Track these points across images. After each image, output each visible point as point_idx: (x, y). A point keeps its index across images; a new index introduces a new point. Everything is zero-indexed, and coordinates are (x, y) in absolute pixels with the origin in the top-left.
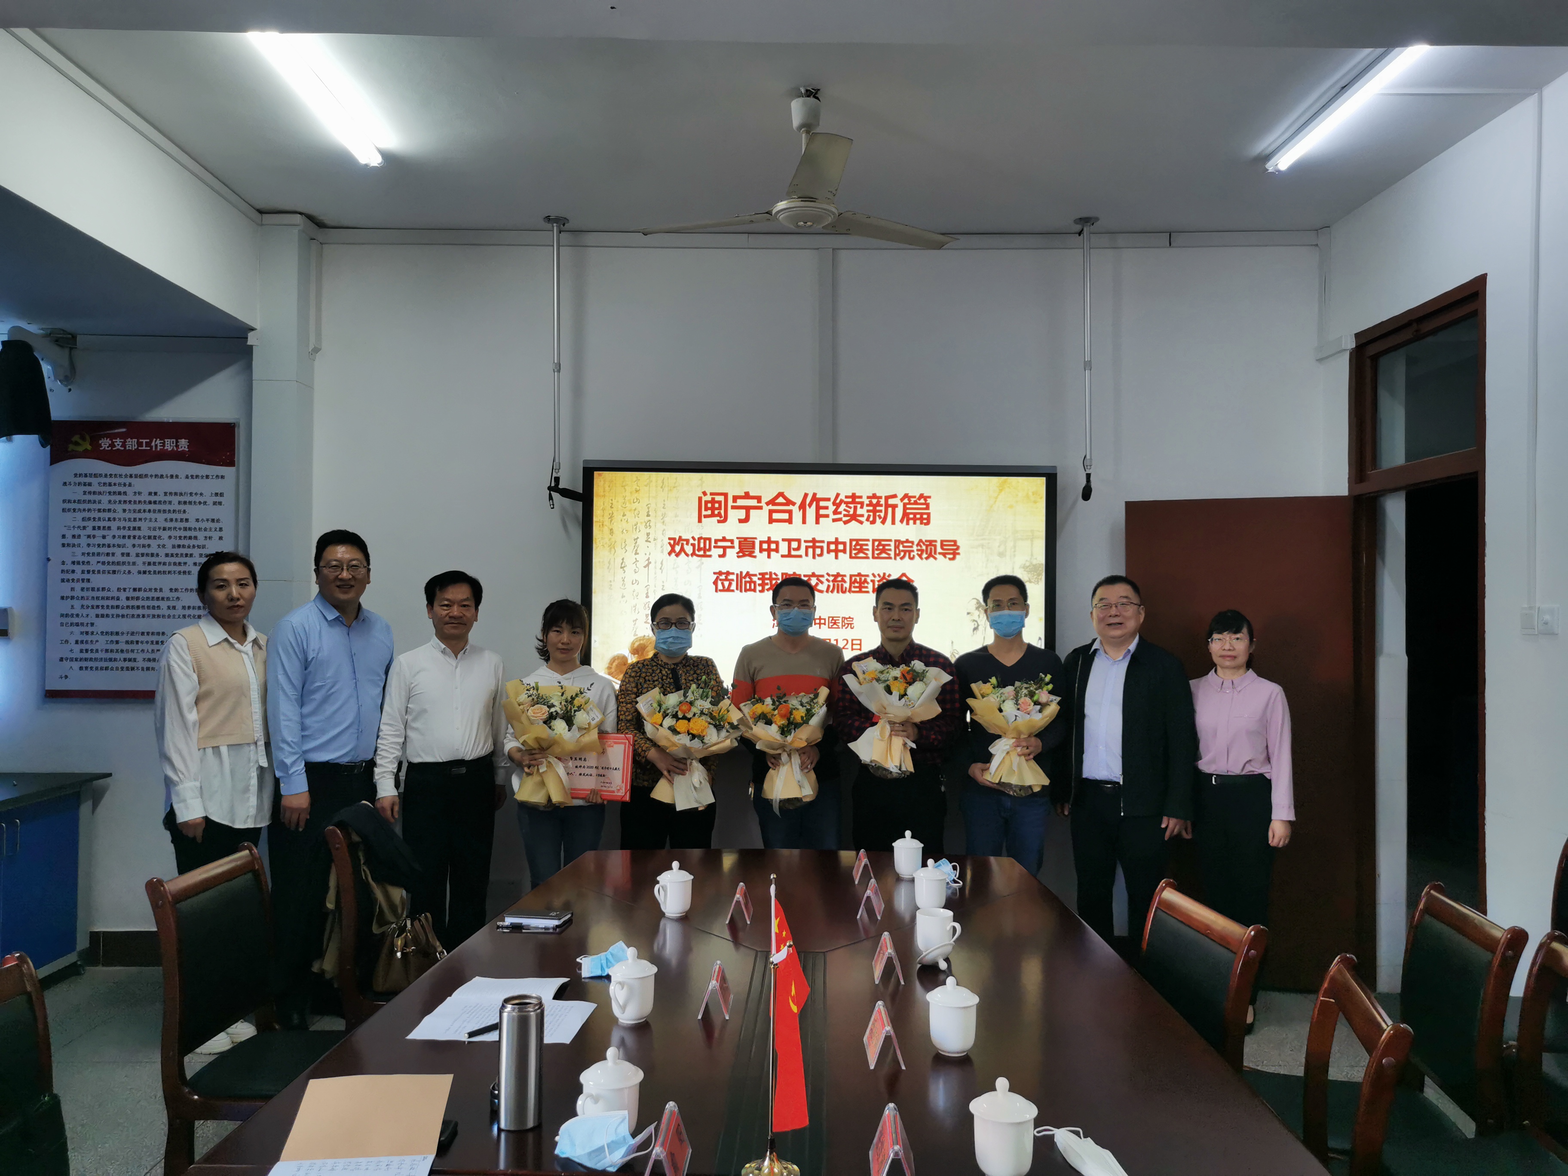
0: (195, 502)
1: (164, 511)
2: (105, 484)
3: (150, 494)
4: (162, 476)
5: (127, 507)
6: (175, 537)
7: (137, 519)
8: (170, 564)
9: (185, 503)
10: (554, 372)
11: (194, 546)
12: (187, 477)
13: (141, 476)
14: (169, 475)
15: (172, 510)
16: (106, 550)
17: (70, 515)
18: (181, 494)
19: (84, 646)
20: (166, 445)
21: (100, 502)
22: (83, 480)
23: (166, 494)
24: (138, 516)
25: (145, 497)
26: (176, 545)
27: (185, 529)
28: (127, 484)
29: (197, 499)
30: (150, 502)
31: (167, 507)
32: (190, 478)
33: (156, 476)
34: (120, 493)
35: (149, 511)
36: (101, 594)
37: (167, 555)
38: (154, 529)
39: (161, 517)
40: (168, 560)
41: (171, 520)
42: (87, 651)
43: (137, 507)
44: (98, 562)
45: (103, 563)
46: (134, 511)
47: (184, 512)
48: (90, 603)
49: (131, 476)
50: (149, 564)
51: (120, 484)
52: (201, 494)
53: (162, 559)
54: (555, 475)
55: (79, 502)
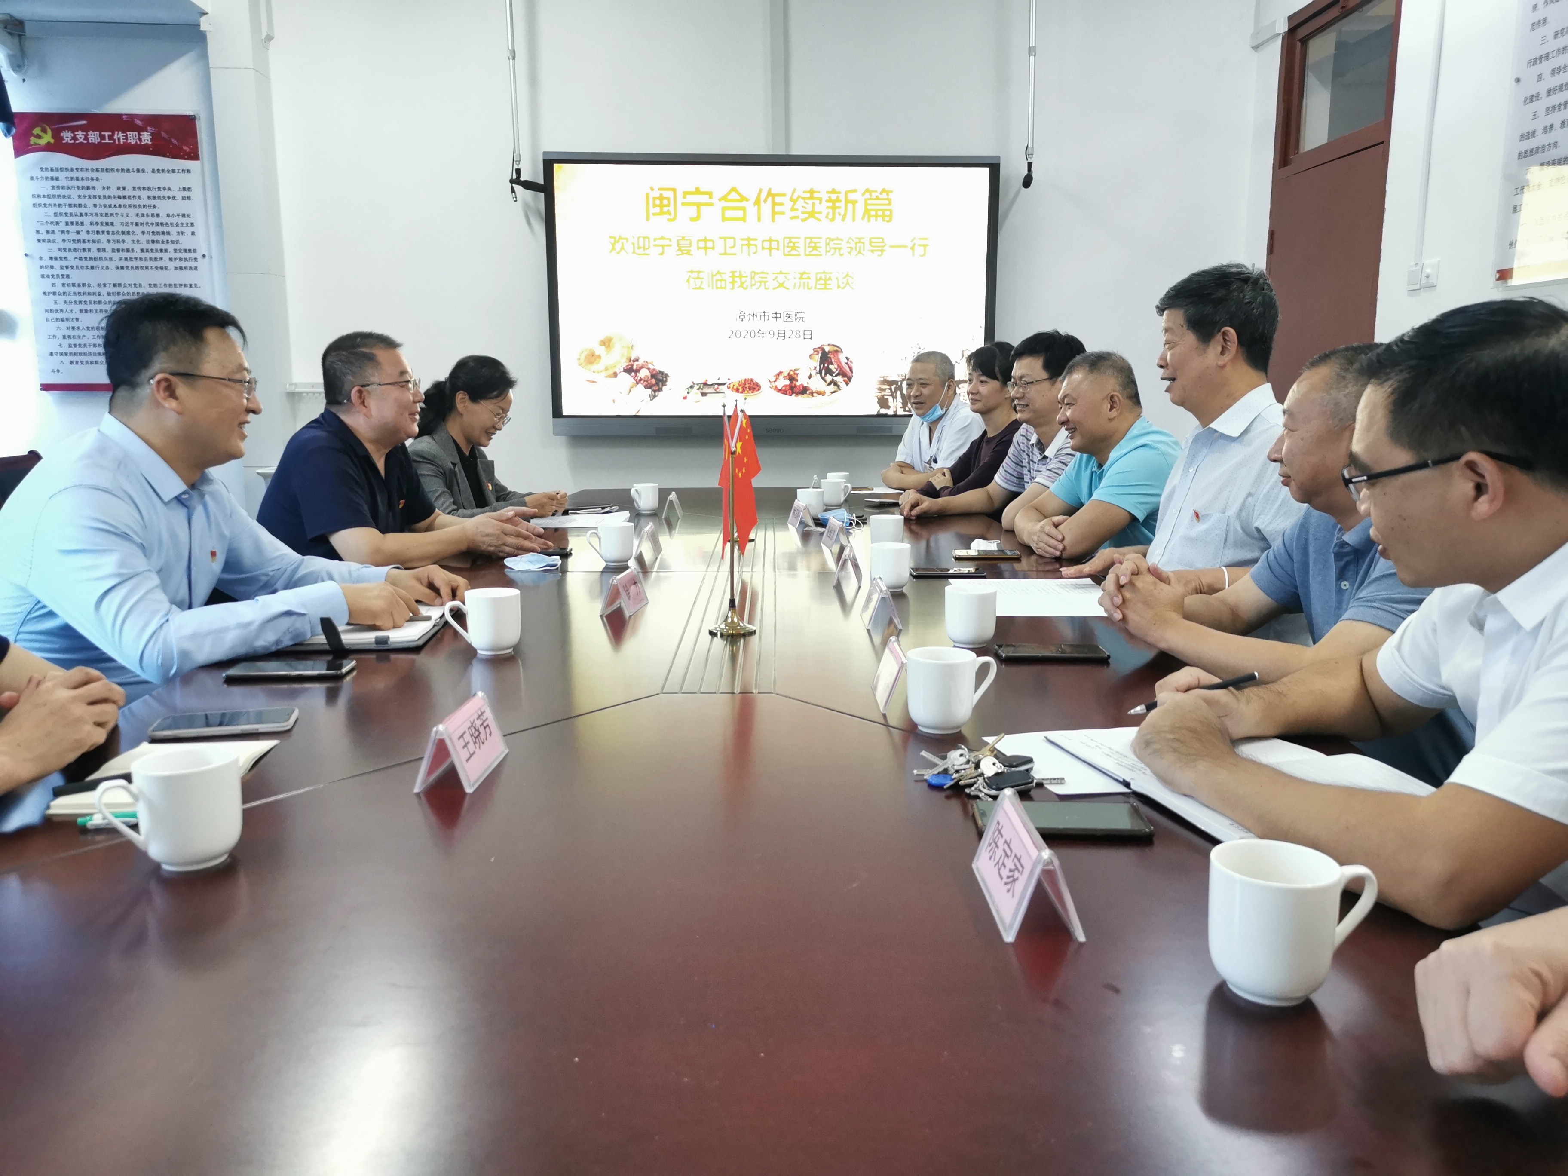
0: (164, 197)
1: (135, 206)
2: (72, 178)
3: (119, 188)
4: (128, 171)
5: (97, 201)
6: (149, 233)
7: (109, 214)
8: (146, 259)
9: (154, 198)
10: (509, 59)
11: (168, 242)
12: (153, 171)
13: (107, 170)
14: (135, 170)
15: (142, 205)
16: (83, 246)
17: (42, 210)
18: (149, 189)
19: (72, 341)
20: (129, 138)
21: (69, 197)
22: (50, 174)
23: (134, 188)
24: (109, 211)
25: (114, 192)
26: (150, 240)
27: (157, 224)
28: (95, 178)
29: (166, 193)
30: (119, 197)
31: (136, 202)
32: (156, 172)
33: (123, 170)
34: (88, 188)
35: (120, 206)
36: (82, 289)
37: (142, 250)
38: (127, 224)
39: (132, 212)
40: (144, 255)
41: (143, 215)
42: (75, 346)
43: (108, 202)
44: (76, 258)
45: (81, 259)
46: (105, 206)
47: (155, 207)
48: (73, 298)
49: (97, 170)
50: (126, 259)
51: (87, 179)
52: (169, 189)
53: (139, 255)
54: (516, 167)
55: (49, 197)
